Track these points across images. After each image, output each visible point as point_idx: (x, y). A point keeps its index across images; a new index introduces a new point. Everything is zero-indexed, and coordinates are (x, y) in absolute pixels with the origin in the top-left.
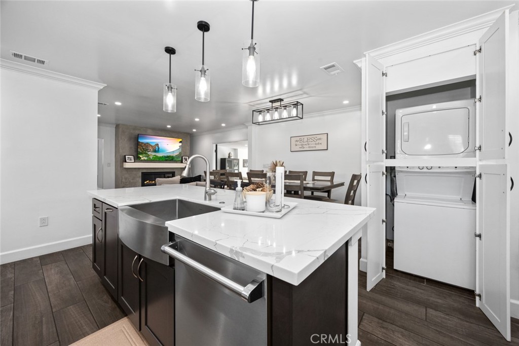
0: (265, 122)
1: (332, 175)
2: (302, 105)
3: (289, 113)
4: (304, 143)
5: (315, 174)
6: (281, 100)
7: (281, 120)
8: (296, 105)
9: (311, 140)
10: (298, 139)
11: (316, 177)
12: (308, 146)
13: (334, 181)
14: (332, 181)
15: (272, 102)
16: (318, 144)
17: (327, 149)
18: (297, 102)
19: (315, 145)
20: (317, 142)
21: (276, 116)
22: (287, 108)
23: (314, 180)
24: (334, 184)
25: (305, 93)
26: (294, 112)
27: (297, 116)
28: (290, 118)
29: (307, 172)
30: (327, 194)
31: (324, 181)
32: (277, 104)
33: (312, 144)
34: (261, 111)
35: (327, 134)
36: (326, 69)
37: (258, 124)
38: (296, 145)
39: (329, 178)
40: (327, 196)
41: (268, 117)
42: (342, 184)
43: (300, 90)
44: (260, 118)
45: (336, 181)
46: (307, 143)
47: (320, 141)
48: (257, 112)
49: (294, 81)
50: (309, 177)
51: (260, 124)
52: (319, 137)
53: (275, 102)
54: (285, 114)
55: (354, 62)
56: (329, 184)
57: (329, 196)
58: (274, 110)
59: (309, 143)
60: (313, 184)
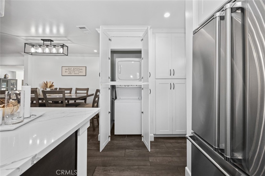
0: (36, 54)
1: (87, 90)
2: (68, 47)
3: (58, 50)
4: (71, 71)
5: (77, 89)
6: (51, 41)
7: (51, 54)
8: (63, 46)
9: (76, 69)
10: (67, 68)
11: (78, 92)
12: (74, 73)
13: (88, 93)
14: (87, 93)
15: (44, 40)
16: (81, 72)
17: (86, 75)
18: (63, 44)
19: (78, 73)
20: (80, 71)
21: (47, 50)
22: (56, 47)
23: (76, 93)
24: (89, 94)
25: (69, 40)
26: (61, 50)
27: (63, 53)
28: (58, 54)
29: (72, 88)
30: (84, 100)
31: (82, 94)
32: (48, 43)
33: (77, 72)
34: (33, 45)
35: (86, 67)
36: (81, 28)
37: (32, 54)
38: (66, 72)
39: (85, 92)
40: (84, 102)
41: (40, 50)
42: (93, 95)
43: (65, 37)
44: (33, 50)
45: (89, 93)
46: (73, 71)
47: (82, 71)
48: (30, 45)
49: (62, 30)
50: (73, 91)
51: (33, 54)
52: (81, 68)
53: (46, 41)
54: (54, 50)
55: (96, 29)
56: (86, 95)
57: (85, 102)
58: (45, 46)
59: (75, 71)
60: (76, 95)
